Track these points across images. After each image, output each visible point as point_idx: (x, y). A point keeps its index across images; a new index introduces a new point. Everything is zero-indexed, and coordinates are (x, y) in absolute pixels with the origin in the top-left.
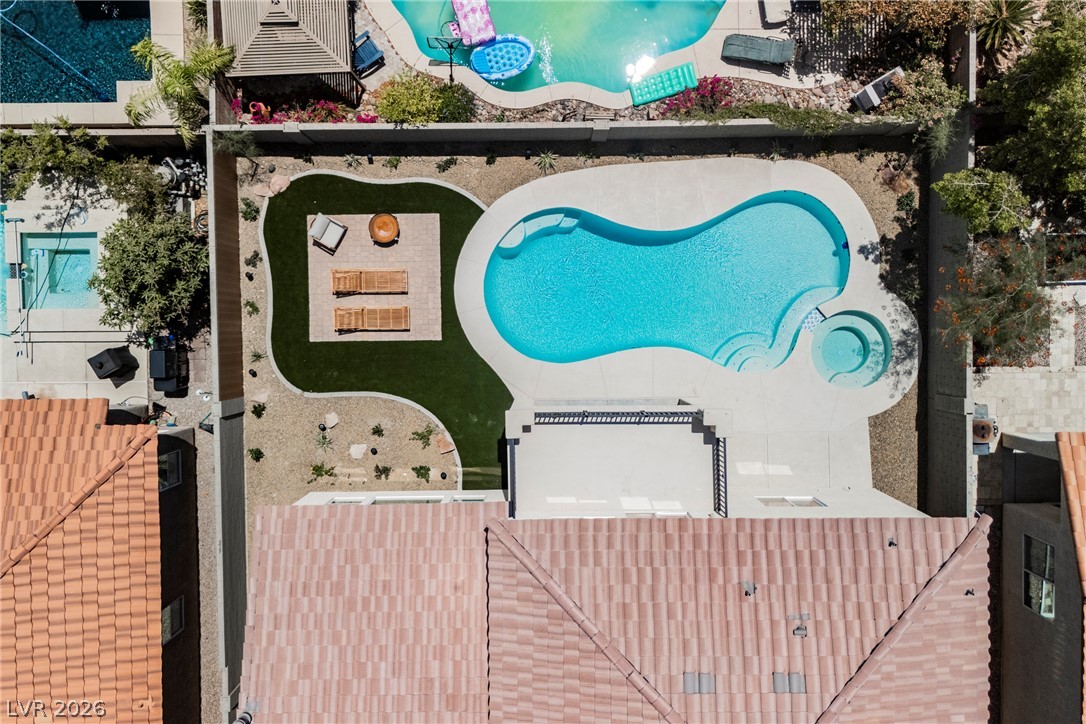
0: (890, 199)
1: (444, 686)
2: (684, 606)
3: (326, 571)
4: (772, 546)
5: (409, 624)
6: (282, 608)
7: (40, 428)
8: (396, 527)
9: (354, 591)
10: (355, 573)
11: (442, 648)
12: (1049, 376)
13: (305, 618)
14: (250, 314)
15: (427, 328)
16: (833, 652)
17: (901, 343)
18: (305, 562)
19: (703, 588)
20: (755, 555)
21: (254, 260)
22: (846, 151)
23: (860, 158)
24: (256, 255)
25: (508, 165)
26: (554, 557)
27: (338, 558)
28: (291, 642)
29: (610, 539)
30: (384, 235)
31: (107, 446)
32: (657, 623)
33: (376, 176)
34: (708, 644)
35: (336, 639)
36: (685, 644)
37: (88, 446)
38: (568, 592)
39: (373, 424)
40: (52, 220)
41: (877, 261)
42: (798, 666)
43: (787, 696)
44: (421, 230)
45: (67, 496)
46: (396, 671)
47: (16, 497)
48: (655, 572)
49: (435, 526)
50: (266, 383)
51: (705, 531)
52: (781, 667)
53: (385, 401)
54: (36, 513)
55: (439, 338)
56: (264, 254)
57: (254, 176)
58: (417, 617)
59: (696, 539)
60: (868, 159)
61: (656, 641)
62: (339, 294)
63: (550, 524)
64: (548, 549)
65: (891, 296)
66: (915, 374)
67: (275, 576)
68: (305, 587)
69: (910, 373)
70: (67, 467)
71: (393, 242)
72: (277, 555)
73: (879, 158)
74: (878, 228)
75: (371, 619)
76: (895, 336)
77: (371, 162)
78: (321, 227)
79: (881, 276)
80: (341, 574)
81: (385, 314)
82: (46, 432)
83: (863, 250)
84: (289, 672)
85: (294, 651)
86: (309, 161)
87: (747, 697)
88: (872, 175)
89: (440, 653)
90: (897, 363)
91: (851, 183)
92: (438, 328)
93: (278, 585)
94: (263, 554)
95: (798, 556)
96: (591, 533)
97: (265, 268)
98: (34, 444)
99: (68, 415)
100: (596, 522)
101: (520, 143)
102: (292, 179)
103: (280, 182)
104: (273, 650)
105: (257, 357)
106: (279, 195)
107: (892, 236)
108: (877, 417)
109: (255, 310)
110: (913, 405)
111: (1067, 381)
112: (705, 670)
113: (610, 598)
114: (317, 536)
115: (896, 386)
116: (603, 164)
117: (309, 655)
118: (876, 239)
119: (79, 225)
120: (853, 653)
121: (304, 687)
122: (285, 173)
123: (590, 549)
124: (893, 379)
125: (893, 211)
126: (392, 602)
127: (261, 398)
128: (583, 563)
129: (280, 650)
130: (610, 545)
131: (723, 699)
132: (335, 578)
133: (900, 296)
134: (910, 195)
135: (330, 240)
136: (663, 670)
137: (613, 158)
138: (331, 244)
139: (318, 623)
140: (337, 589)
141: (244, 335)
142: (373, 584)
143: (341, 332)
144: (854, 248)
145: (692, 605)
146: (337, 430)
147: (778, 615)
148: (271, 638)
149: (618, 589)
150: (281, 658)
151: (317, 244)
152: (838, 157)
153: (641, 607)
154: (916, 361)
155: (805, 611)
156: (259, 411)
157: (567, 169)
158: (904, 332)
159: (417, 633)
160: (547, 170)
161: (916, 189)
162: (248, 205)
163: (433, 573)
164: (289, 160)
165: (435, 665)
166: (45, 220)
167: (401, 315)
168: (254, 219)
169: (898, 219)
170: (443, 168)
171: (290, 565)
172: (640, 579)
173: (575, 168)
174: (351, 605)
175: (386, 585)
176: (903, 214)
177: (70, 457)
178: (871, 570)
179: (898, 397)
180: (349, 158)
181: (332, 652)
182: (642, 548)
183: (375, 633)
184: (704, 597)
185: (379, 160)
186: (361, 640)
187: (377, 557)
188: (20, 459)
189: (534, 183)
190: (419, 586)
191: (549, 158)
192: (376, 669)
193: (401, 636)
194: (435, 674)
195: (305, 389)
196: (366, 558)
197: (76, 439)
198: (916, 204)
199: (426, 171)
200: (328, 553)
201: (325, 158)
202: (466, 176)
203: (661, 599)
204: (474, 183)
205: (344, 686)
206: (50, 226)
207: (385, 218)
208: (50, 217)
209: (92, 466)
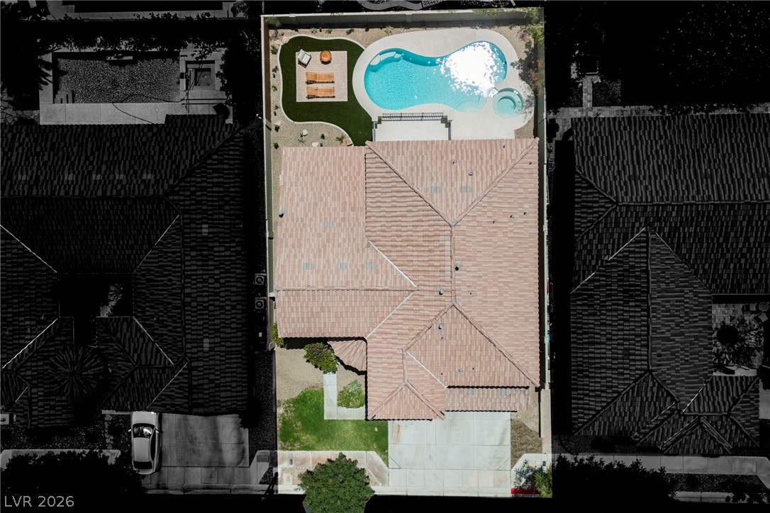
0: (522, 44)
1: (350, 204)
2: (432, 167)
3: (308, 168)
4: (463, 148)
5: (338, 185)
6: (293, 180)
7: (202, 125)
8: (333, 154)
9: (318, 175)
10: (318, 169)
11: (350, 193)
12: (582, 111)
13: (301, 183)
14: (274, 91)
15: (342, 97)
16: (482, 180)
17: (527, 101)
18: (301, 165)
19: (439, 161)
20: (457, 151)
21: (275, 70)
22: (505, 25)
23: (511, 28)
24: (276, 67)
25: (374, 32)
26: (388, 153)
27: (312, 164)
28: (297, 190)
29: (407, 147)
30: (325, 59)
31: (226, 131)
32: (423, 173)
33: (323, 37)
34: (440, 178)
35: (312, 189)
36: (432, 178)
37: (219, 130)
38: (393, 163)
39: (320, 134)
40: (198, 56)
41: (518, 68)
42: (470, 184)
43: (465, 193)
44: (340, 57)
45: (213, 147)
46: (334, 199)
47: (195, 147)
48: (423, 157)
49: (347, 154)
50: (279, 118)
51: (440, 144)
52: (464, 185)
53: (325, 125)
54: (202, 152)
55: (347, 100)
56: (280, 68)
57: (276, 37)
58: (341, 183)
59: (437, 147)
60: (514, 29)
61: (422, 179)
62: (308, 83)
63: (387, 143)
64: (386, 150)
65: (523, 82)
66: (533, 113)
67: (290, 170)
68: (301, 173)
69: (531, 112)
70: (212, 137)
71: (329, 62)
72: (291, 163)
73: (518, 28)
74: (518, 56)
75: (325, 184)
76: (525, 98)
77: (321, 31)
78: (302, 55)
79: (520, 75)
80: (314, 169)
81: (326, 91)
82: (204, 125)
83: (512, 64)
84: (296, 200)
85: (298, 193)
86: (297, 31)
87: (452, 194)
88: (515, 35)
89: (349, 194)
90: (526, 109)
91: (507, 38)
92: (346, 96)
93: (291, 173)
94: (286, 163)
95: (472, 151)
96: (401, 145)
97: (280, 72)
98: (200, 130)
99: (211, 120)
100: (403, 141)
101: (378, 23)
102: (291, 38)
103: (286, 39)
104: (290, 193)
105: (277, 107)
106: (285, 44)
107: (524, 58)
108: (518, 130)
109: (276, 89)
110: (532, 125)
111: (589, 112)
112: (438, 186)
113: (407, 165)
114: (305, 157)
115: (525, 118)
116: (411, 31)
117: (303, 195)
118: (517, 60)
119: (209, 58)
120: (488, 180)
121: (302, 204)
122: (287, 36)
123: (401, 150)
124: (524, 115)
125: (524, 49)
126: (332, 178)
127: (278, 124)
128: (398, 154)
129: (293, 193)
130: (407, 149)
131: (444, 194)
132: (311, 170)
133: (527, 82)
134: (530, 42)
135: (305, 61)
136: (424, 186)
137: (415, 29)
138: (306, 63)
139: (306, 184)
140: (312, 174)
141: (272, 99)
142: (325, 173)
143: (308, 98)
144: (508, 64)
145: (435, 167)
146: (306, 137)
147: (464, 169)
148: (289, 189)
149: (410, 162)
150: (293, 195)
151: (300, 63)
152: (502, 28)
153: (418, 168)
154: (533, 108)
155: (473, 168)
156: (277, 129)
157: (397, 33)
158: (529, 96)
159: (341, 188)
160: (388, 33)
161: (533, 40)
162: (273, 47)
163: (346, 169)
164: (290, 31)
165: (347, 198)
166: (195, 56)
167: (332, 91)
168: (276, 53)
169: (526, 52)
170: (349, 33)
171: (295, 166)
172: (418, 159)
173: (400, 33)
174: (317, 179)
175: (330, 173)
176: (528, 50)
177: (213, 134)
178: (496, 156)
179: (526, 122)
180: (312, 29)
181: (311, 194)
182: (418, 149)
183: (326, 188)
184: (439, 164)
185: (324, 30)
186: (321, 190)
187: (326, 163)
188: (195, 134)
189: (384, 39)
190: (341, 173)
191: (390, 29)
192: (326, 199)
193: (335, 189)
194: (347, 201)
195: (294, 120)
196: (322, 164)
197: (215, 128)
198: (533, 46)
199: (342, 34)
200: (309, 162)
201: (303, 30)
202: (357, 36)
203: (424, 165)
204: (360, 39)
205: (316, 204)
206: (197, 58)
207: (326, 52)
208: (197, 54)
209: (221, 137)
